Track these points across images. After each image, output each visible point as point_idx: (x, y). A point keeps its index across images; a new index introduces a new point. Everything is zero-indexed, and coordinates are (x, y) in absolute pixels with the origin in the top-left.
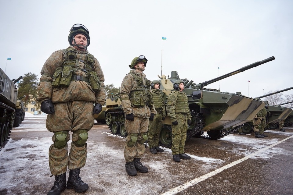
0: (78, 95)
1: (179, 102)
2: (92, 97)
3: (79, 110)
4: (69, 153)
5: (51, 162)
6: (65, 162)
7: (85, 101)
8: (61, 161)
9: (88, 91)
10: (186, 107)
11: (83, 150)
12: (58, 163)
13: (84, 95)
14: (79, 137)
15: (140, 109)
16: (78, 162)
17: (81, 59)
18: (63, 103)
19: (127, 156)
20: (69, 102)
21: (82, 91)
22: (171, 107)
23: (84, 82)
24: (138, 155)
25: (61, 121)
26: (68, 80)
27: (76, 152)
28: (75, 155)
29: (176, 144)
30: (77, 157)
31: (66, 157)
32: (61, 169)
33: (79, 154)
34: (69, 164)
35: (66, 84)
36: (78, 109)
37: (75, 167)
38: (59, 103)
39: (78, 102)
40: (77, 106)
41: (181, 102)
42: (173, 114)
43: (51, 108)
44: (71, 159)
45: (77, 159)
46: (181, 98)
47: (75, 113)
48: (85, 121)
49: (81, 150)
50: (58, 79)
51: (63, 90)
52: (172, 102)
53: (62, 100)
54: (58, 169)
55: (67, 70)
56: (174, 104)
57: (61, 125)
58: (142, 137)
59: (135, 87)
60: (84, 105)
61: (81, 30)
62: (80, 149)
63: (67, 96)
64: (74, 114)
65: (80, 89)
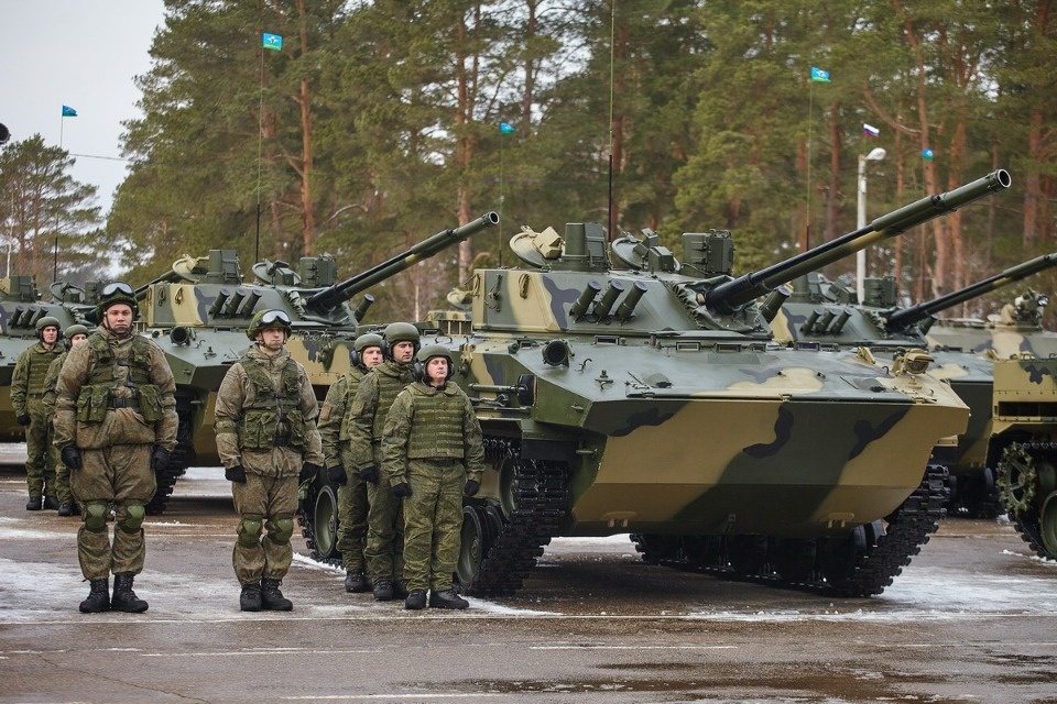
0: (120, 436)
1: (418, 423)
2: (148, 435)
3: (124, 463)
4: (111, 544)
5: (83, 556)
6: (106, 559)
7: (134, 444)
8: (98, 556)
9: (136, 427)
10: (438, 442)
11: (136, 541)
12: (94, 558)
13: (131, 435)
14: (127, 512)
15: (260, 456)
16: (128, 561)
17: (123, 359)
18: (97, 449)
19: (238, 568)
20: (107, 448)
21: (127, 428)
22: (391, 440)
23: (130, 409)
24: (270, 570)
25: (94, 481)
26: (101, 411)
27: (124, 543)
28: (123, 550)
29: (413, 559)
30: (127, 553)
31: (107, 551)
32: (99, 570)
33: (129, 547)
34: (112, 565)
35: (99, 419)
36: (121, 460)
37: (124, 569)
38: (89, 449)
39: (120, 448)
40: (119, 456)
41: (425, 423)
42: (390, 463)
43: (75, 458)
44: (117, 557)
45: (127, 557)
46: (425, 412)
47: (118, 468)
48: (136, 483)
49: (133, 541)
50: (86, 409)
51: (96, 427)
52: (396, 423)
53: (96, 445)
54: (94, 568)
55: (98, 393)
56: (398, 431)
57: (95, 488)
58: (276, 525)
59: (249, 401)
60: (132, 452)
61: (119, 296)
62: (130, 538)
63: (102, 439)
64: (114, 469)
65: (122, 425)
